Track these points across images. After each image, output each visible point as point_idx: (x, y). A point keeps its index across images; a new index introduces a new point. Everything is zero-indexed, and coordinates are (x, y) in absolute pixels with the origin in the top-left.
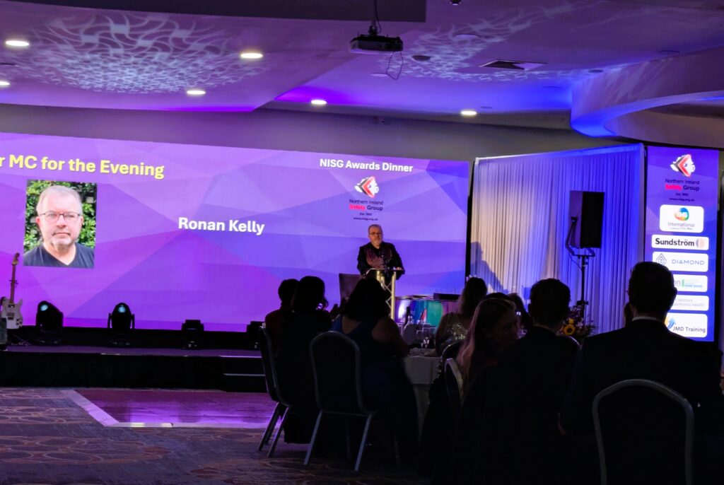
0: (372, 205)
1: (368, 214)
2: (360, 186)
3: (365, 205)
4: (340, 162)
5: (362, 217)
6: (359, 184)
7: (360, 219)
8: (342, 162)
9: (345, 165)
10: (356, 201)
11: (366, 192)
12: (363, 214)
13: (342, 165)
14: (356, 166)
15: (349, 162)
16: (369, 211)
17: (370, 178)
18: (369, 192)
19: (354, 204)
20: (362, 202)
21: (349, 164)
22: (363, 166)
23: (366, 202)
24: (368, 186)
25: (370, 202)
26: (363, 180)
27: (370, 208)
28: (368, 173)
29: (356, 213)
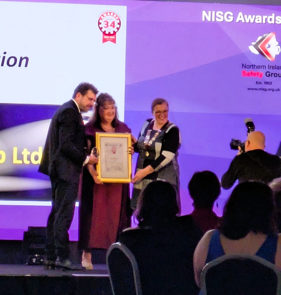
0: (272, 71)
1: (267, 83)
2: (256, 46)
3: (262, 71)
4: (228, 15)
5: (258, 86)
6: (254, 43)
7: (256, 89)
8: (231, 14)
9: (234, 19)
10: (250, 67)
11: (263, 53)
12: (260, 83)
13: (231, 19)
14: (250, 19)
15: (240, 14)
16: (268, 79)
17: (269, 35)
18: (268, 53)
19: (248, 71)
20: (259, 67)
21: (240, 17)
22: (259, 19)
23: (264, 67)
24: (267, 46)
25: (269, 67)
26: (260, 38)
27: (269, 75)
28: (266, 28)
29: (251, 82)
